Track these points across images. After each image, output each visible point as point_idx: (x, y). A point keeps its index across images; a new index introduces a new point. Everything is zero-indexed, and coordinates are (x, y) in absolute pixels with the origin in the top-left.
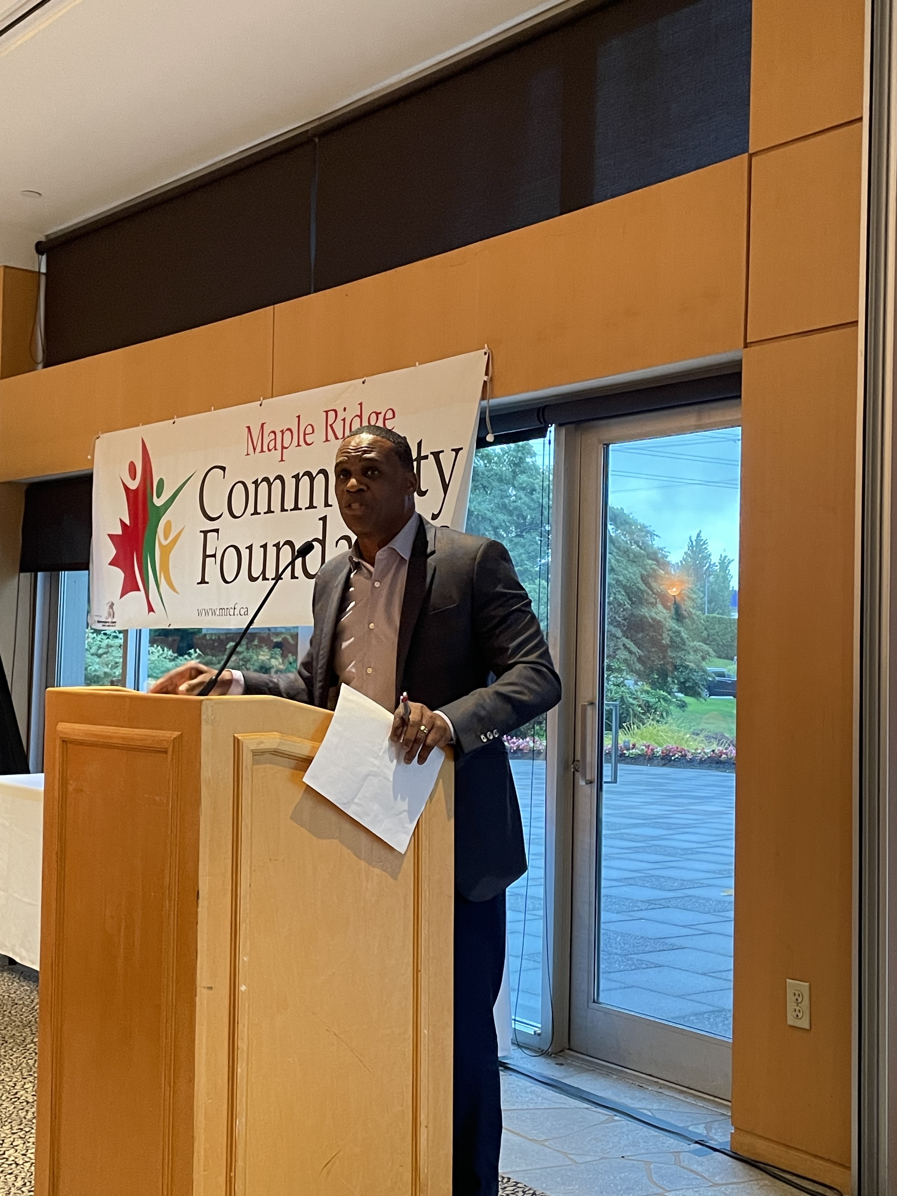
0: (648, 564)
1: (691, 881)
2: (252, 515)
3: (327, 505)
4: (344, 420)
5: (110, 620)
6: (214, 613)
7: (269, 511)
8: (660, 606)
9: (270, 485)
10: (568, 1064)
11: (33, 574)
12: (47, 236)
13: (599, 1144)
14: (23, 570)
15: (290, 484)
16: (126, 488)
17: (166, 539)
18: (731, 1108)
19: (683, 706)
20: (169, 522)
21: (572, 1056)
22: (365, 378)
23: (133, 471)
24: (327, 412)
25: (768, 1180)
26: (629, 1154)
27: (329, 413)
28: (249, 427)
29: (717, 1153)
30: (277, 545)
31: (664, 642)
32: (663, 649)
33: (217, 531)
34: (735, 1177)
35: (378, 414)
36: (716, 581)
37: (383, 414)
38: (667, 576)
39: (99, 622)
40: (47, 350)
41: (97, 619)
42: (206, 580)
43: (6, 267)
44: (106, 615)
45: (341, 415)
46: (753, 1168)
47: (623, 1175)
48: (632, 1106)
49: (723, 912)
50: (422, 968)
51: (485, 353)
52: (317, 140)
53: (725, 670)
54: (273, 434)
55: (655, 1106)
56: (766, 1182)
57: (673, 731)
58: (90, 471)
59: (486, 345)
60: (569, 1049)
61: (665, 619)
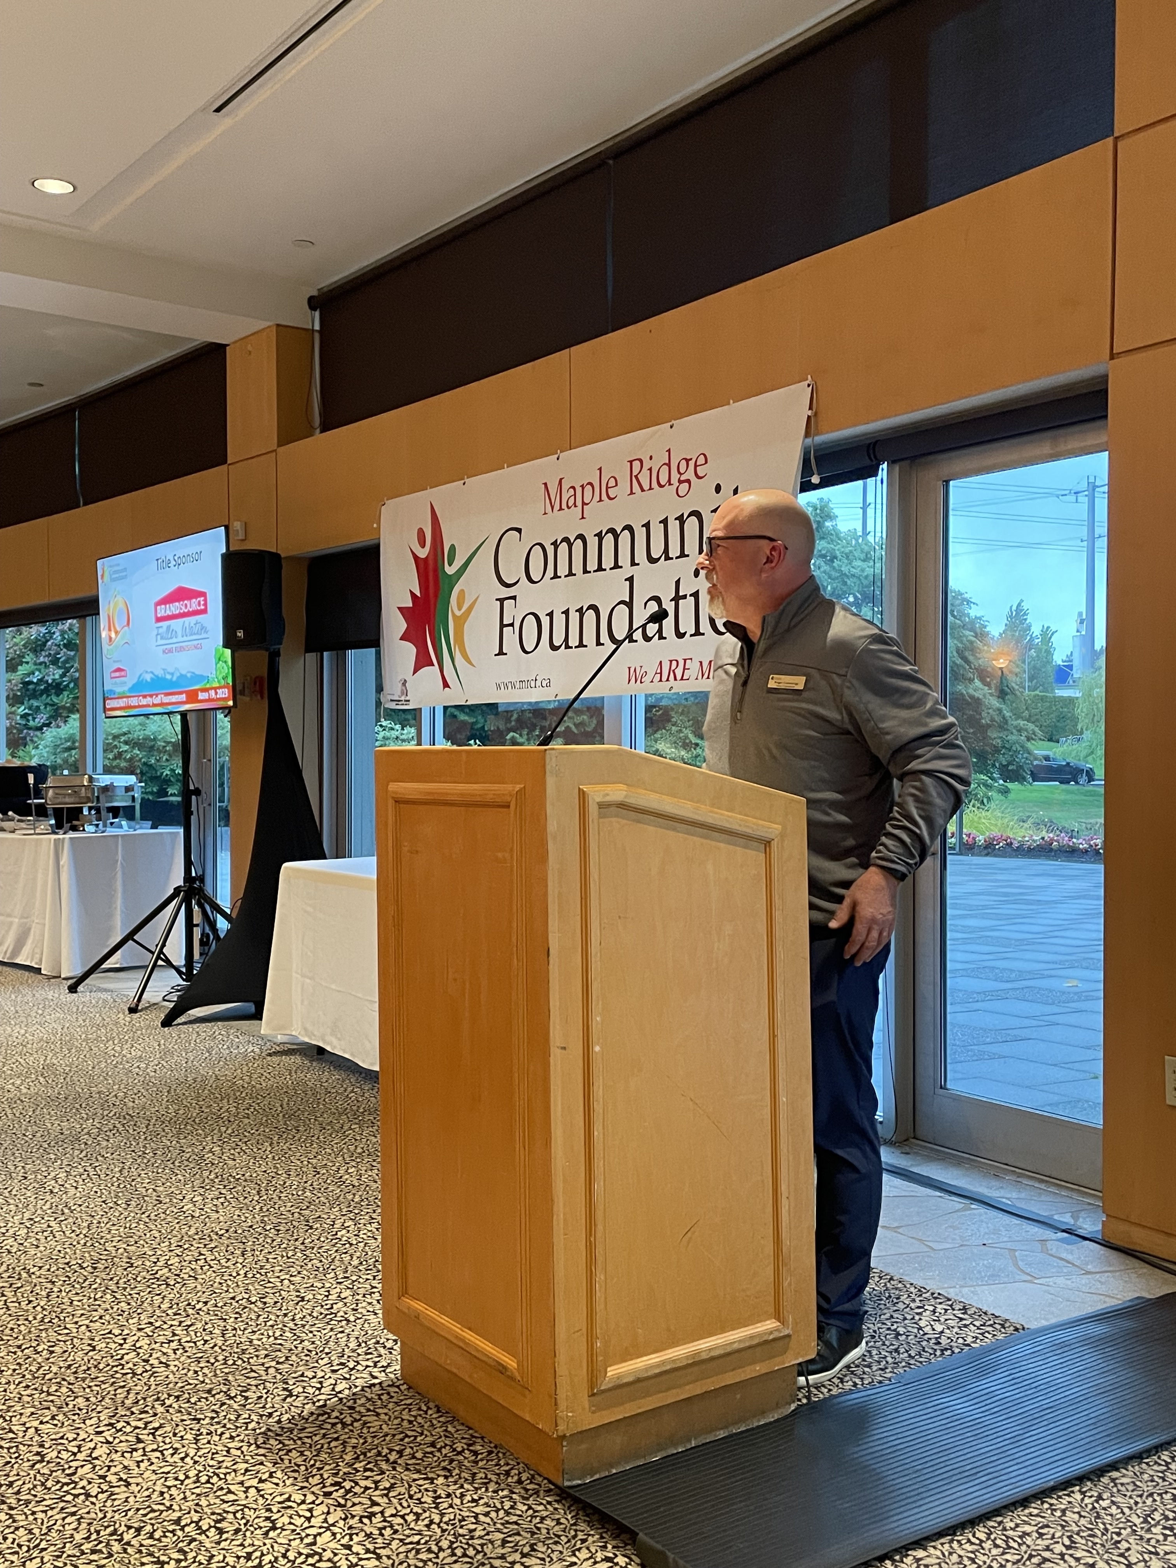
0: (964, 636)
1: (1029, 972)
2: (552, 579)
3: (633, 564)
4: (650, 469)
5: (403, 698)
6: (514, 686)
7: (571, 574)
8: (977, 683)
9: (570, 545)
10: (915, 1153)
11: (319, 654)
12: (319, 290)
13: (957, 1232)
14: (308, 650)
15: (592, 543)
16: (416, 557)
17: (460, 609)
18: (1101, 1198)
19: (1005, 792)
20: (462, 592)
21: (918, 1145)
22: (673, 422)
23: (422, 538)
24: (631, 462)
25: (1146, 1269)
26: (990, 1242)
27: (634, 463)
28: (545, 484)
29: (1088, 1242)
30: (580, 610)
31: (983, 721)
32: (984, 729)
33: (514, 598)
34: (1110, 1266)
35: (688, 461)
36: (1038, 656)
37: (694, 461)
38: (985, 648)
39: (392, 700)
40: (324, 414)
41: (390, 697)
42: (504, 651)
43: (278, 325)
44: (399, 694)
45: (647, 464)
46: (1130, 1258)
47: (986, 1262)
48: (989, 1195)
49: (1068, 1002)
50: (779, 1033)
51: (809, 385)
52: (611, 162)
53: (1051, 754)
54: (572, 490)
55: (1014, 1195)
56: (1145, 1271)
57: (997, 818)
58: (376, 541)
59: (809, 377)
60: (914, 1138)
61: (984, 695)
